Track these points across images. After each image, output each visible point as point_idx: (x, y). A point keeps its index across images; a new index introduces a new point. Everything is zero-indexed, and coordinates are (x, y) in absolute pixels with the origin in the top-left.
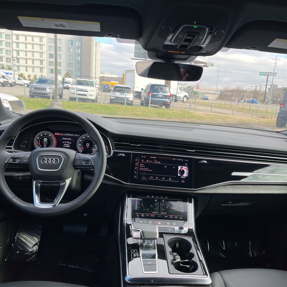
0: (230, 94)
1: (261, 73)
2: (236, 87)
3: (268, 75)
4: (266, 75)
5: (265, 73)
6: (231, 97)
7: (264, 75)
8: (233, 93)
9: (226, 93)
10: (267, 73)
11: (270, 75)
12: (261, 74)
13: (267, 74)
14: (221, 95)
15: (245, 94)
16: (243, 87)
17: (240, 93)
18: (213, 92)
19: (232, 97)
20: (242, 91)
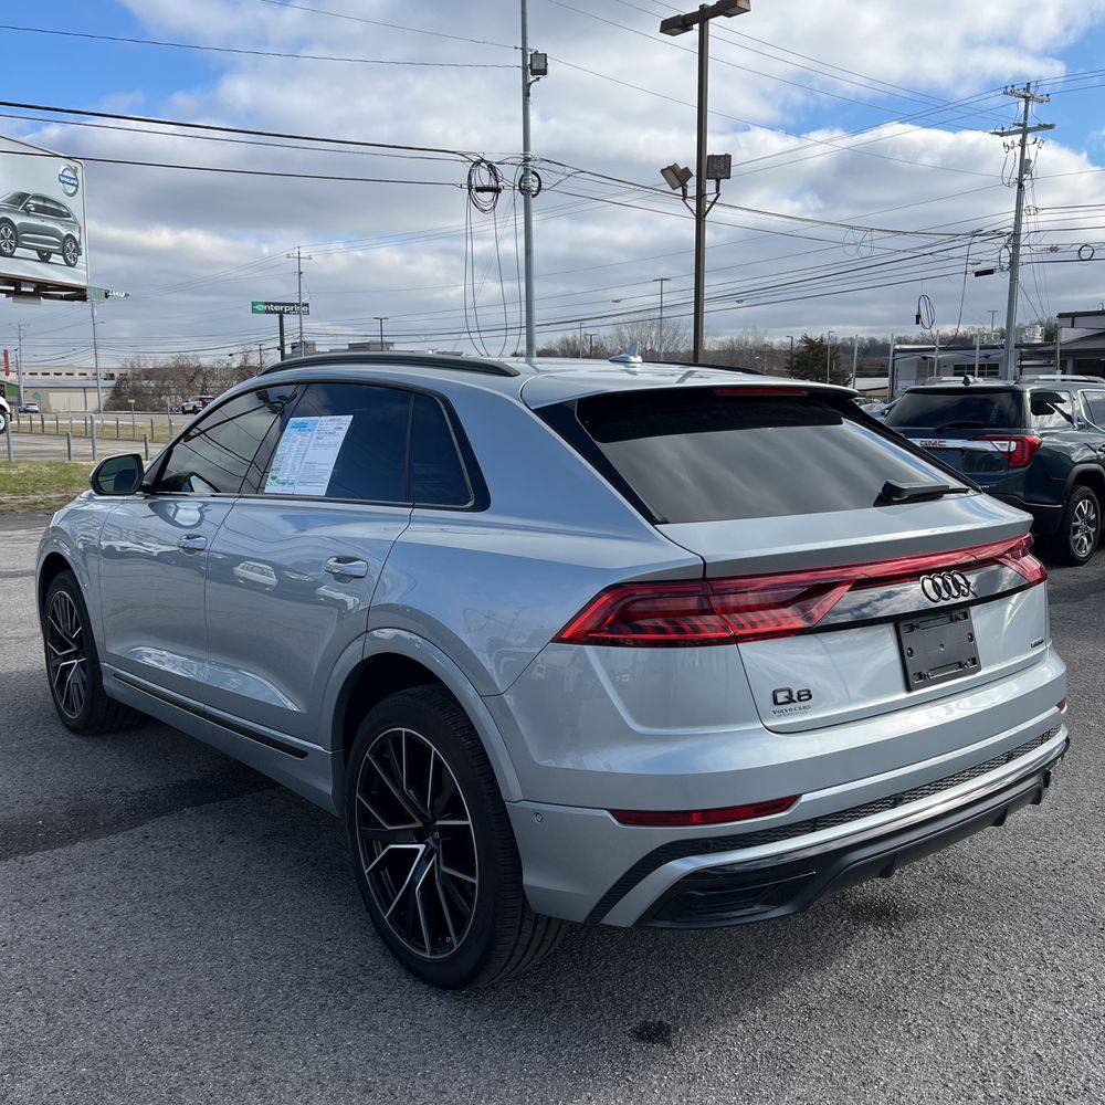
0: (152, 384)
1: (254, 304)
2: (173, 358)
3: (281, 314)
4: (275, 312)
5: (269, 304)
6: (160, 395)
7: (268, 312)
8: (163, 381)
9: (138, 384)
10: (275, 304)
11: (288, 313)
12: (258, 307)
13: (277, 308)
14: (117, 392)
15: (211, 383)
16: (198, 357)
17: (192, 380)
18: (77, 380)
19: (163, 398)
20: (199, 370)
